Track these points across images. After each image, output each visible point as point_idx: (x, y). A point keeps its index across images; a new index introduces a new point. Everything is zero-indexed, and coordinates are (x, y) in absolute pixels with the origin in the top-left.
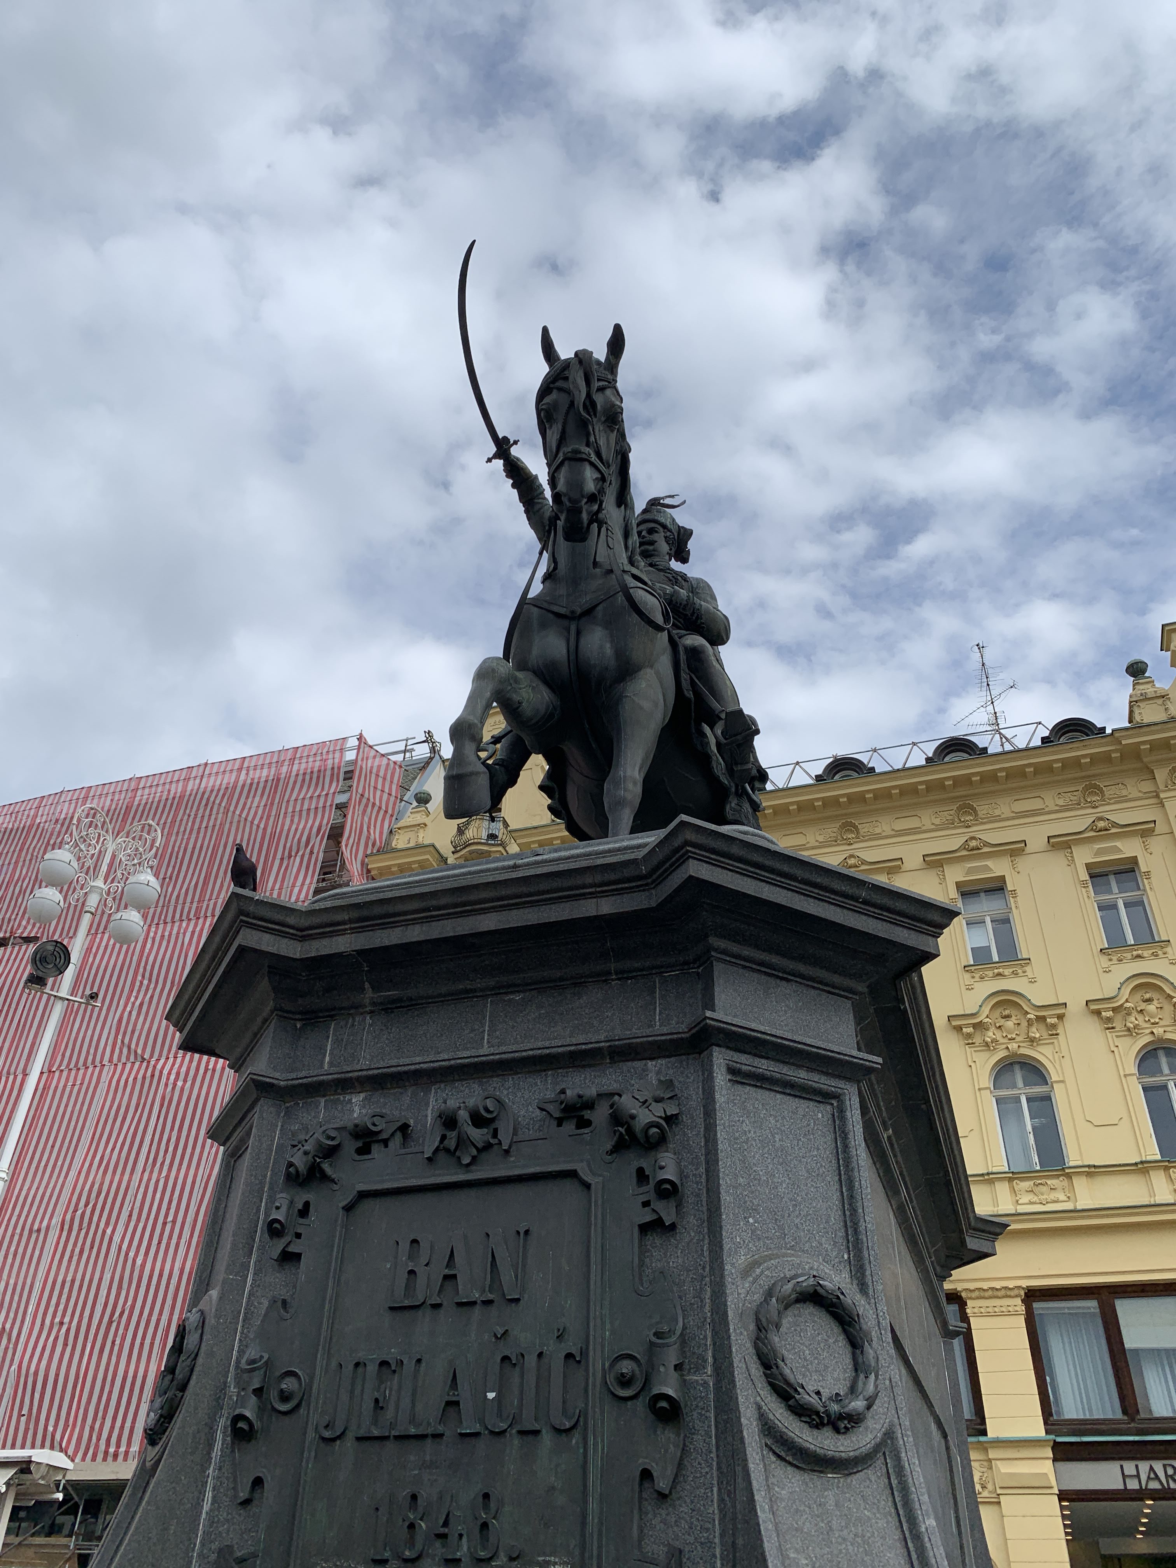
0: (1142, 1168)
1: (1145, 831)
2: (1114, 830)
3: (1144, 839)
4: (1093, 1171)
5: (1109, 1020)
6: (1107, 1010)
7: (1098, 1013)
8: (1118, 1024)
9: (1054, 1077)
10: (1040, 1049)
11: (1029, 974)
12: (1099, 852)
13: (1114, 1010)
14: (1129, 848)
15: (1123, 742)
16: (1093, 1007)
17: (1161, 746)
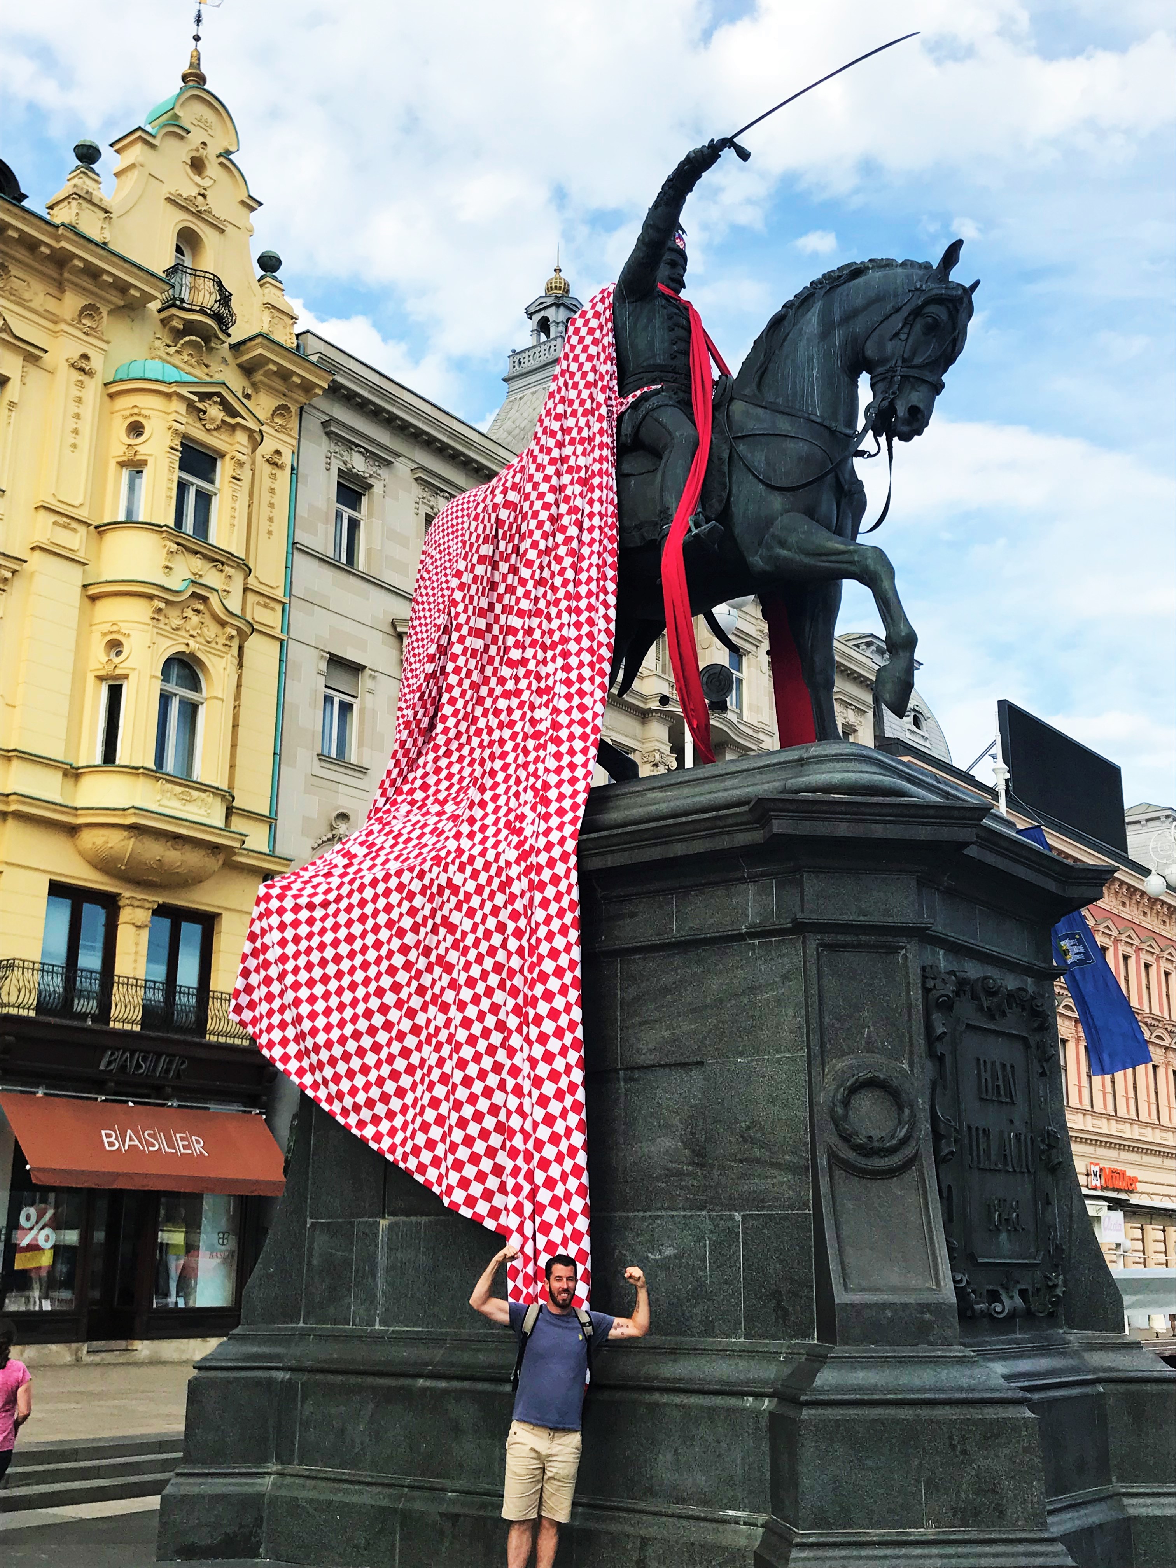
1: (31, 354)
3: (26, 363)
14: (8, 365)
15: (63, 244)
17: (93, 273)
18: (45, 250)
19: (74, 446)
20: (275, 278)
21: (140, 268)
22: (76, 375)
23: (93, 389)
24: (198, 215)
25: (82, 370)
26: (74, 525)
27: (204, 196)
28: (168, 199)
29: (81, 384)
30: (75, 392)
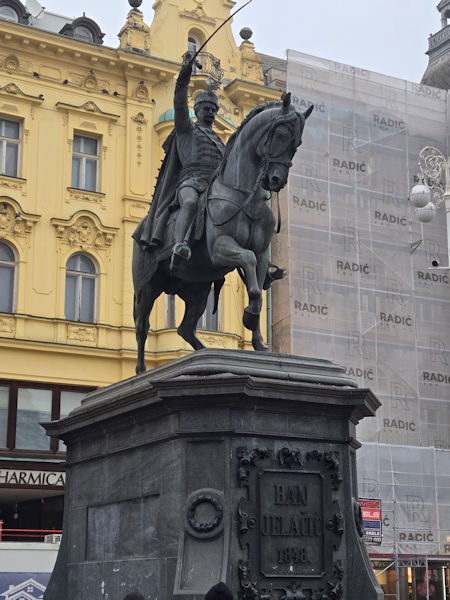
0: (55, 321)
1: (112, 120)
2: (96, 113)
3: (110, 125)
4: (30, 318)
5: (61, 233)
6: (61, 226)
7: (56, 226)
8: (64, 236)
9: (22, 259)
10: (18, 239)
11: (23, 189)
12: (84, 124)
13: (66, 227)
14: (100, 128)
15: (121, 58)
16: (55, 222)
17: (140, 69)
18: (113, 63)
19: (139, 163)
20: (249, 43)
21: (163, 61)
22: (136, 125)
23: (148, 130)
24: (199, 19)
25: (141, 122)
26: (143, 205)
27: (201, 8)
28: (181, 16)
29: (139, 129)
30: (136, 134)
